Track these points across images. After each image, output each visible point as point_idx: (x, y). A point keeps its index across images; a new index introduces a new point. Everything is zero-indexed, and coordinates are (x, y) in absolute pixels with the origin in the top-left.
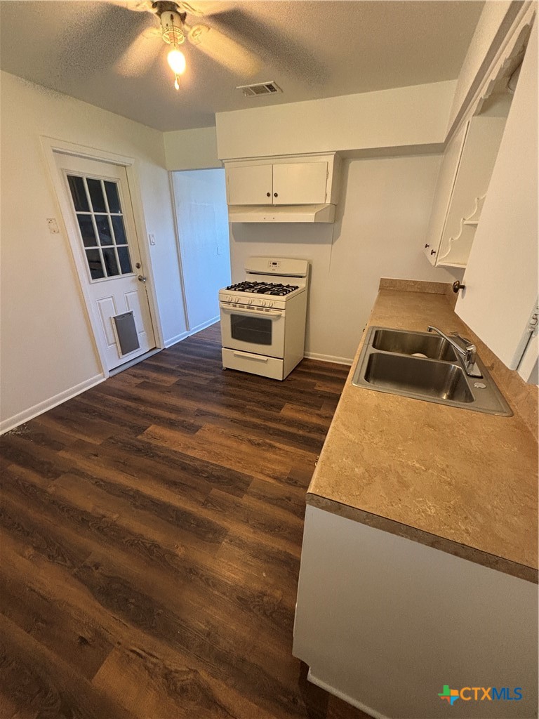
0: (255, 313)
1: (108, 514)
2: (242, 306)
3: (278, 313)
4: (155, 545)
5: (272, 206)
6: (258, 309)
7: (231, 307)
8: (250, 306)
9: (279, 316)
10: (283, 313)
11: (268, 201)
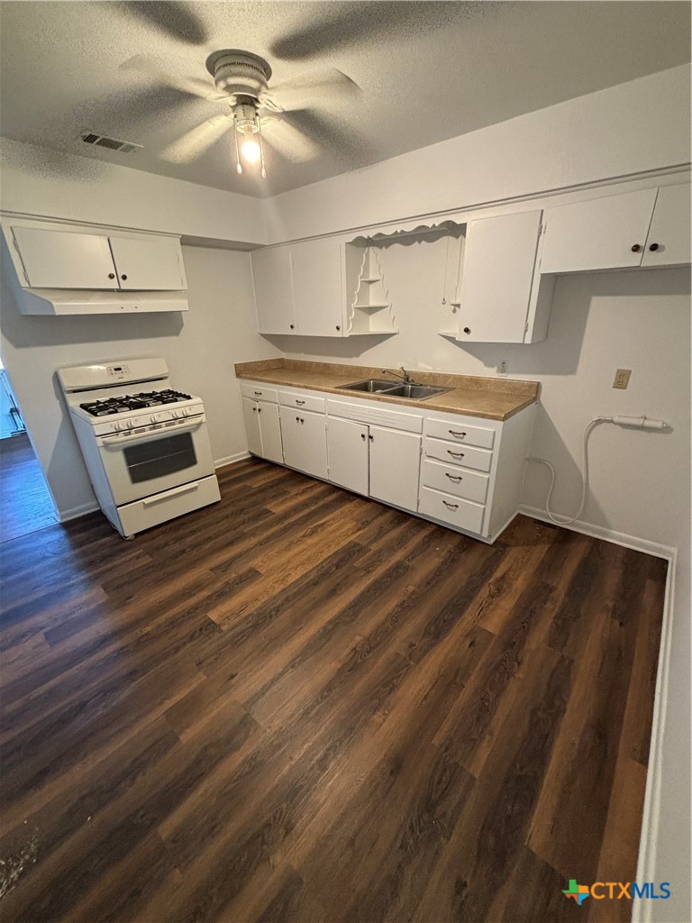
0: (164, 431)
1: (352, 645)
2: (141, 429)
3: (196, 420)
4: (401, 605)
5: (120, 291)
6: (167, 426)
7: (121, 437)
8: (154, 425)
9: (199, 424)
10: (203, 418)
11: (113, 284)
